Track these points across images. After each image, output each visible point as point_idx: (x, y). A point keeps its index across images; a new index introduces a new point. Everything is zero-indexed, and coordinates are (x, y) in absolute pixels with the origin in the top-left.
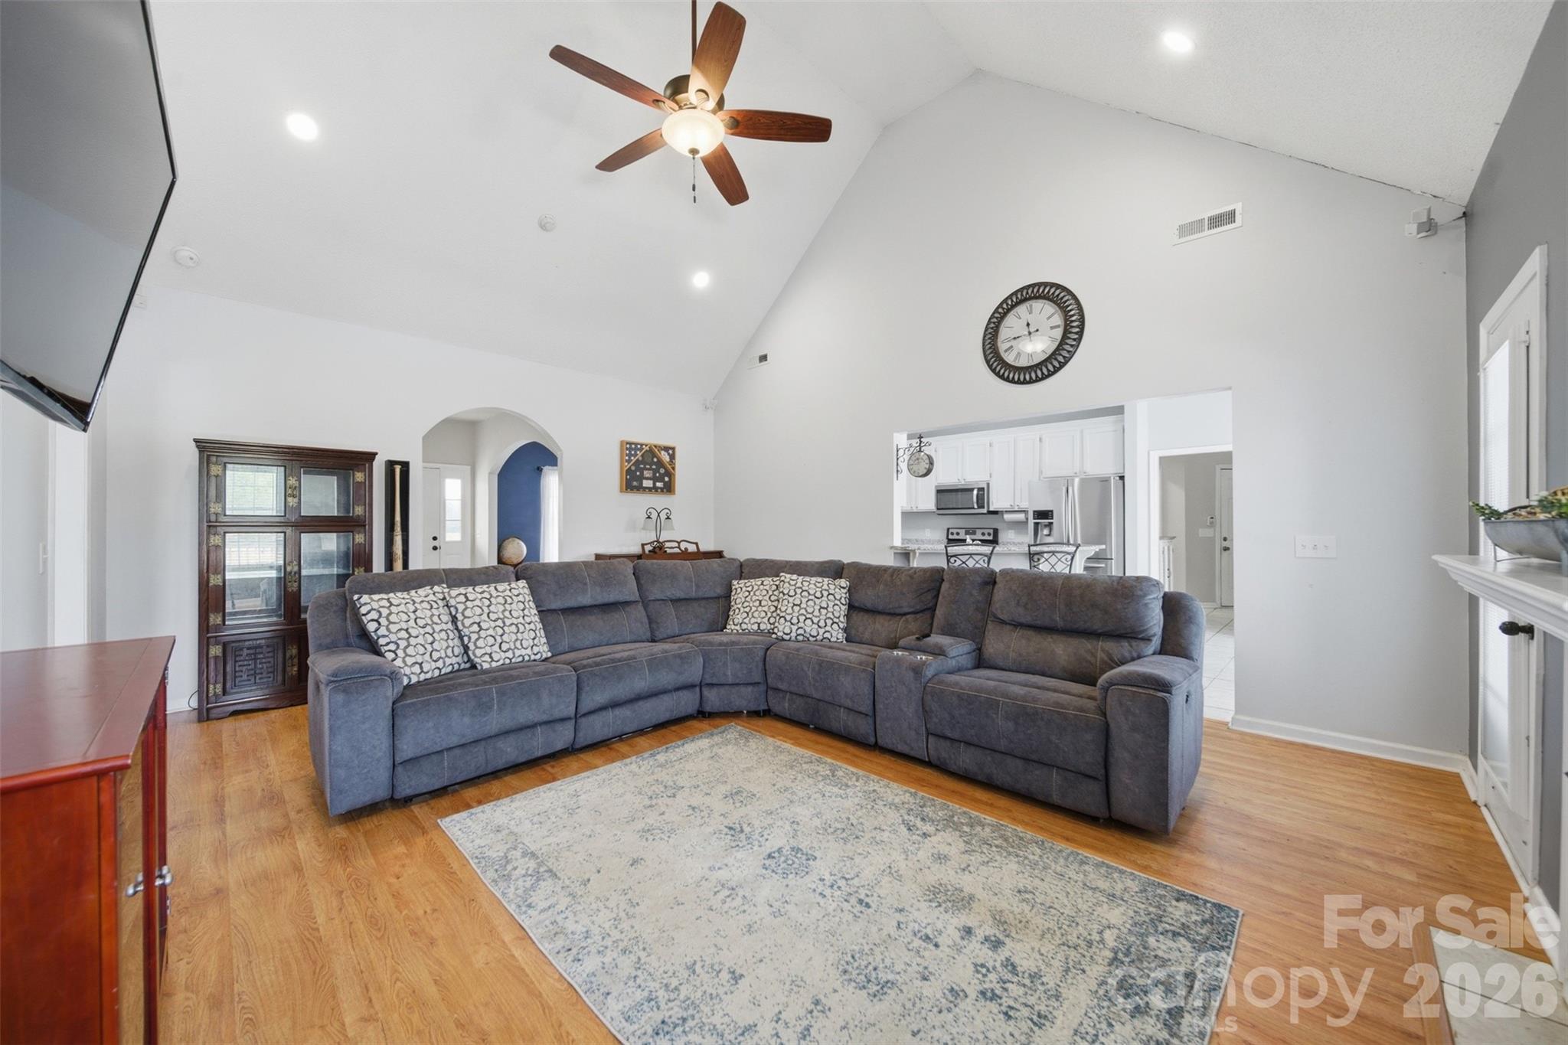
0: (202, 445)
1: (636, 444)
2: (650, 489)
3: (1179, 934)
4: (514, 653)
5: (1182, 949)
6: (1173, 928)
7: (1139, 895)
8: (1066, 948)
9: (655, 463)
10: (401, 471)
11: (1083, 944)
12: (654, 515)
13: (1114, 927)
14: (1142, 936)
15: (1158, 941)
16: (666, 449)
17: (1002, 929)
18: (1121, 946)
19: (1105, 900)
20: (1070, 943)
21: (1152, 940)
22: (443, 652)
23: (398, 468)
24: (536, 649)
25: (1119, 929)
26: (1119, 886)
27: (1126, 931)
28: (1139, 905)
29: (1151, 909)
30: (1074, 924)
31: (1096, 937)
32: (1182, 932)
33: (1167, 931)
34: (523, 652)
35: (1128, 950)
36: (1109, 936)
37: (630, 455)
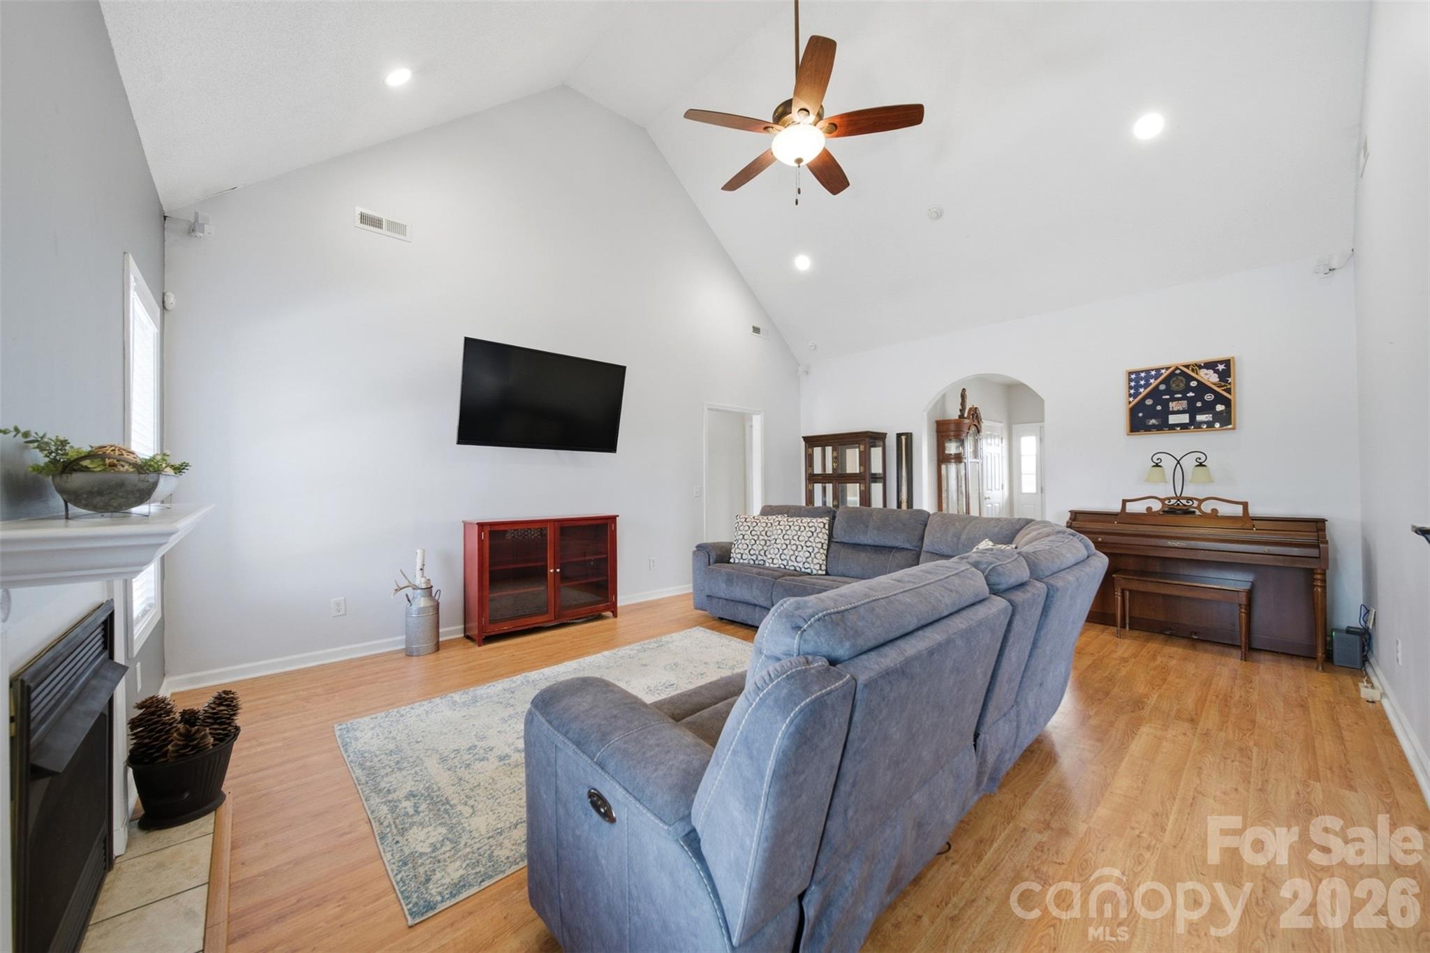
0: (806, 439)
1: (1147, 371)
2: (1184, 427)
3: (433, 851)
4: (788, 563)
5: (422, 844)
6: (442, 851)
7: (489, 852)
8: (475, 785)
9: (1192, 389)
10: (906, 440)
11: (472, 794)
12: (1168, 464)
13: (471, 816)
14: (451, 829)
15: (439, 834)
16: (1211, 365)
17: (512, 764)
18: (454, 811)
19: (499, 826)
20: (477, 788)
21: (443, 830)
22: (757, 551)
23: (903, 438)
24: (807, 565)
25: (467, 818)
26: (507, 843)
27: (463, 821)
28: (478, 845)
29: (468, 850)
30: (489, 797)
31: (471, 802)
32: (433, 855)
33: (442, 846)
34: (795, 564)
35: (448, 813)
36: (467, 811)
37: (1137, 387)
